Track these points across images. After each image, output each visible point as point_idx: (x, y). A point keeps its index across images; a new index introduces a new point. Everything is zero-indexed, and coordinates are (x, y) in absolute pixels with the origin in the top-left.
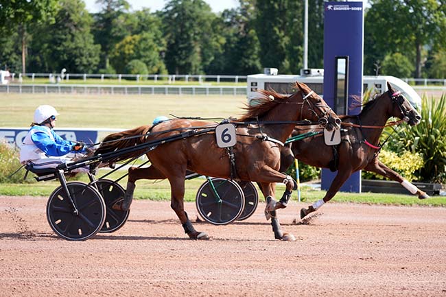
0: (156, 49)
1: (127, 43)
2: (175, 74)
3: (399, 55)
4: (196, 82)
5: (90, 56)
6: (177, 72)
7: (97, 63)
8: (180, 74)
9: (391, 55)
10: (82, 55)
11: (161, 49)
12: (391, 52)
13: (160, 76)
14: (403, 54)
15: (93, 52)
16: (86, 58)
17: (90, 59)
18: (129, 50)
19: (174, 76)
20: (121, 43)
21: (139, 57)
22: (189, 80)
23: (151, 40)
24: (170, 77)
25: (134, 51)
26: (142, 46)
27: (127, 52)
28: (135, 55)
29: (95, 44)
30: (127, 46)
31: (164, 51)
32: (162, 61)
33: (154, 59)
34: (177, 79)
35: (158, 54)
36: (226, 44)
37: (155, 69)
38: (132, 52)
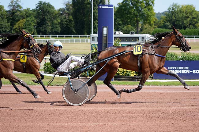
0: (32, 24)
1: (21, 22)
2: (40, 34)
3: (130, 26)
4: (49, 38)
5: (6, 28)
6: (41, 34)
7: (9, 31)
8: (42, 34)
9: (127, 26)
10: (3, 28)
11: (34, 24)
12: (127, 25)
13: (34, 35)
14: (131, 25)
15: (7, 26)
16: (4, 28)
17: (6, 29)
18: (22, 25)
19: (40, 35)
20: (18, 22)
21: (26, 28)
22: (46, 37)
23: (30, 21)
24: (38, 36)
25: (24, 25)
26: (27, 24)
27: (21, 26)
28: (24, 27)
29: (8, 23)
30: (21, 23)
31: (36, 25)
32: (35, 29)
33: (32, 28)
34: (41, 36)
35: (33, 26)
36: (60, 22)
37: (32, 33)
38: (23, 26)
